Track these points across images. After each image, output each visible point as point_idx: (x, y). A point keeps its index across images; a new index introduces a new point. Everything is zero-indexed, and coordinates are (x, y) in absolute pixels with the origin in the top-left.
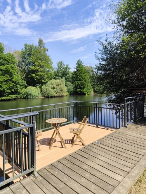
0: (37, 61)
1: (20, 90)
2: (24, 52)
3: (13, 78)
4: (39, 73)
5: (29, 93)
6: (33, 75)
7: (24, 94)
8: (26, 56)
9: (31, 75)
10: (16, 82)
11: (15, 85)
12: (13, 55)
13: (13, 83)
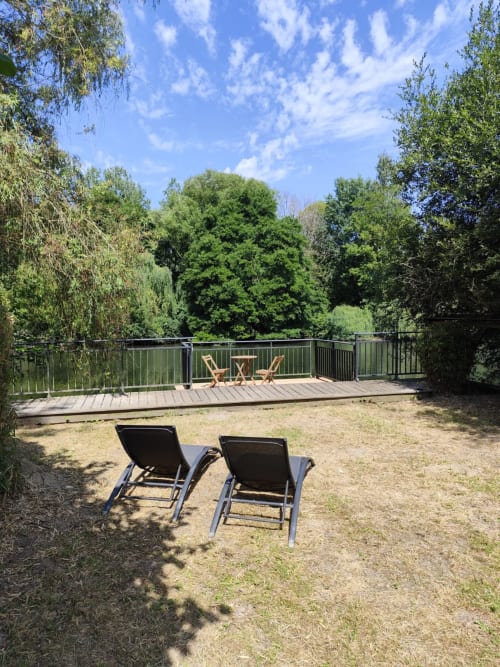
0: (367, 229)
1: (310, 315)
2: (334, 206)
3: (292, 284)
4: (370, 265)
5: (338, 324)
6: (354, 271)
7: (324, 328)
8: (339, 217)
9: (347, 271)
10: (300, 294)
11: (296, 302)
12: (296, 221)
13: (292, 297)
